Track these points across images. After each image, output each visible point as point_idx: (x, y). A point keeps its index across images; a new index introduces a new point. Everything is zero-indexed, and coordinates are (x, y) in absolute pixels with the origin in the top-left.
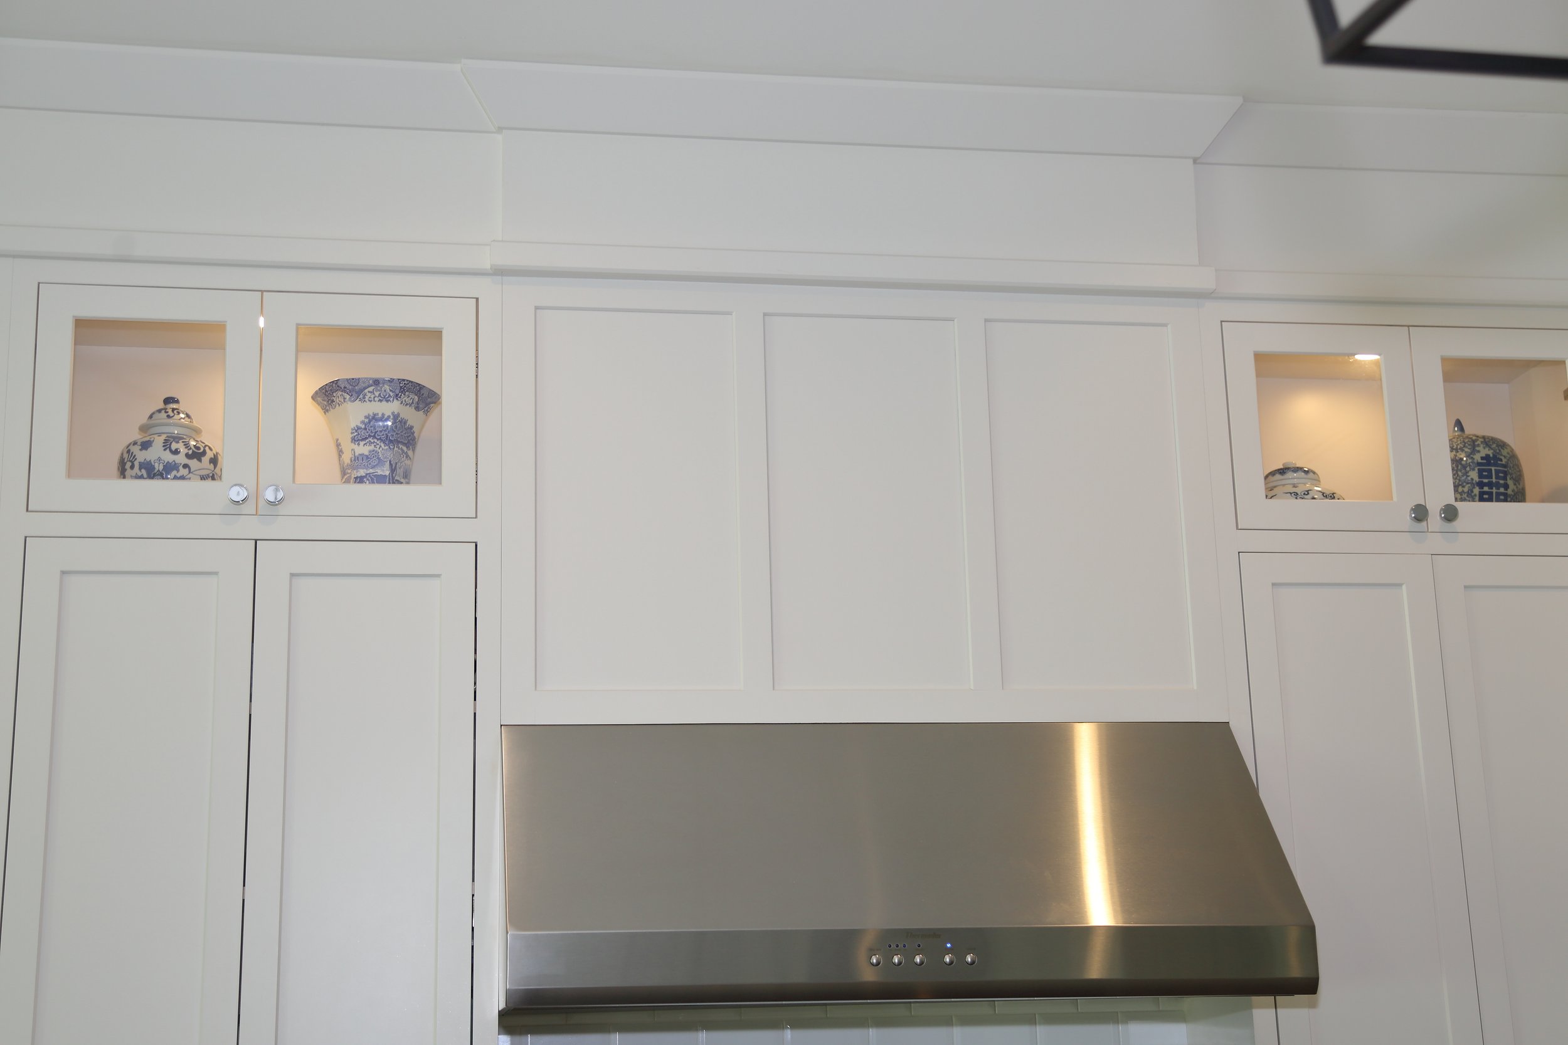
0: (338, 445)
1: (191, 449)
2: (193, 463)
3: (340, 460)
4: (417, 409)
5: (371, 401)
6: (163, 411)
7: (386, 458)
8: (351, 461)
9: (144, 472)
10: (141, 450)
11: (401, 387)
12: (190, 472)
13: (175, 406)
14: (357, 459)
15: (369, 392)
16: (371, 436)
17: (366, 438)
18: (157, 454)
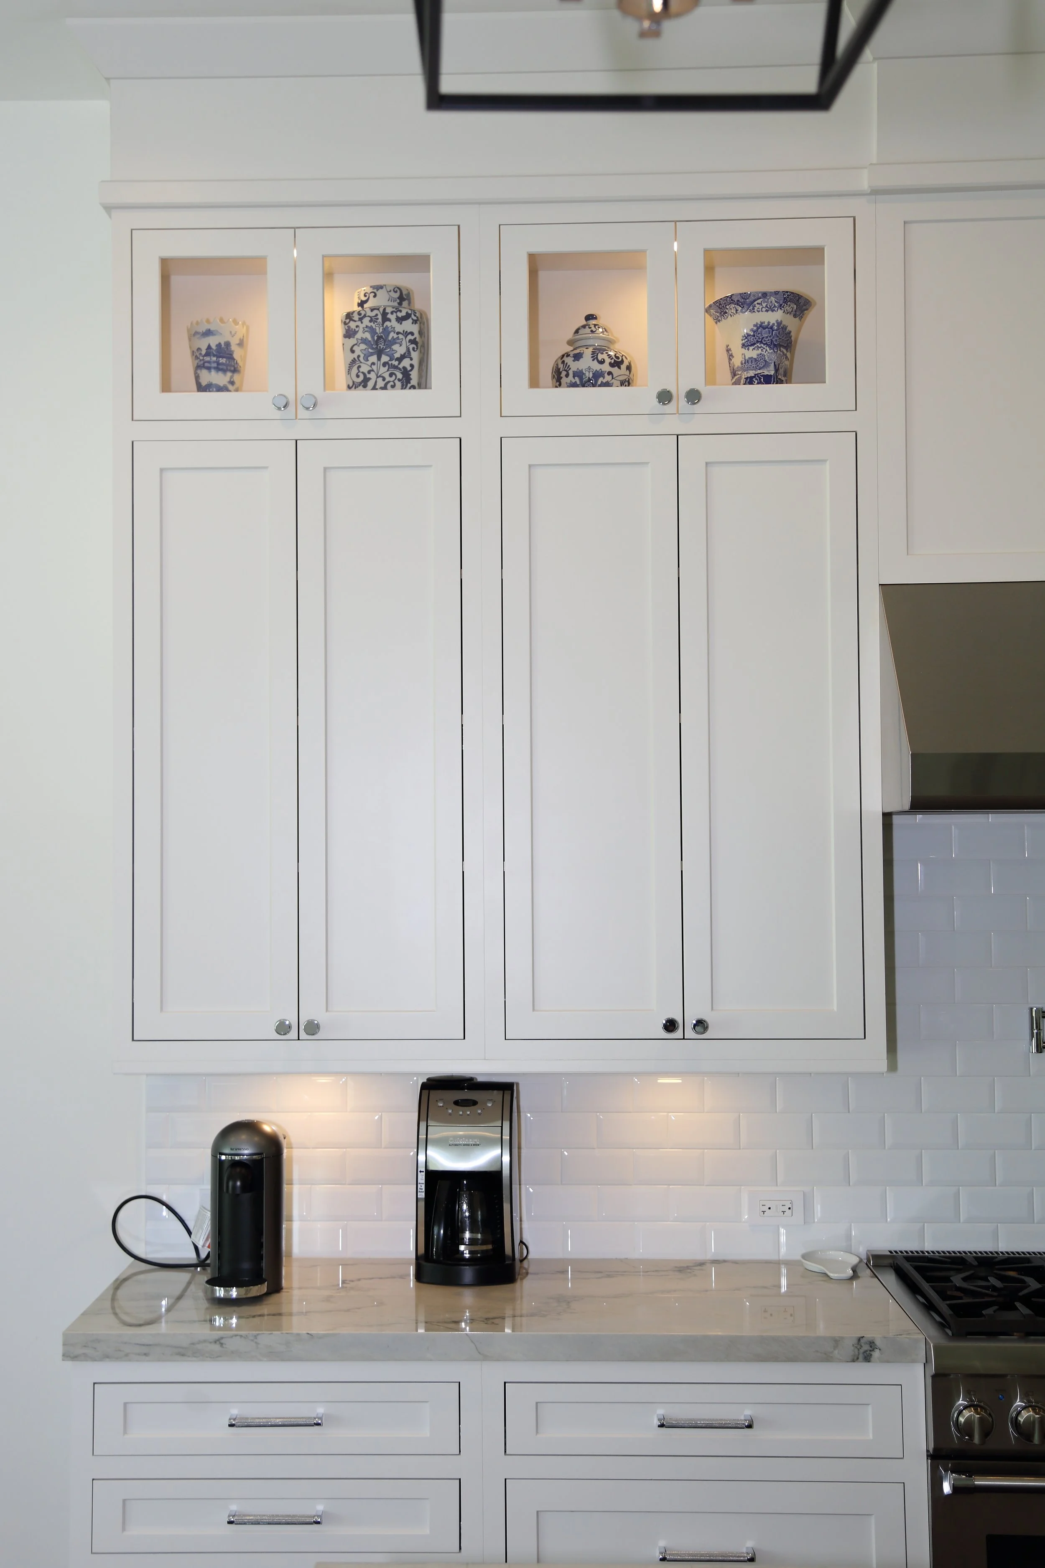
0: (728, 350)
1: (612, 358)
2: (615, 370)
3: (730, 363)
4: (795, 316)
5: (759, 311)
6: (587, 327)
7: (771, 360)
8: (742, 364)
9: (577, 379)
10: (574, 361)
11: (785, 298)
12: (613, 378)
13: (594, 322)
14: (748, 363)
15: (758, 304)
16: (759, 342)
17: (755, 344)
18: (586, 364)
